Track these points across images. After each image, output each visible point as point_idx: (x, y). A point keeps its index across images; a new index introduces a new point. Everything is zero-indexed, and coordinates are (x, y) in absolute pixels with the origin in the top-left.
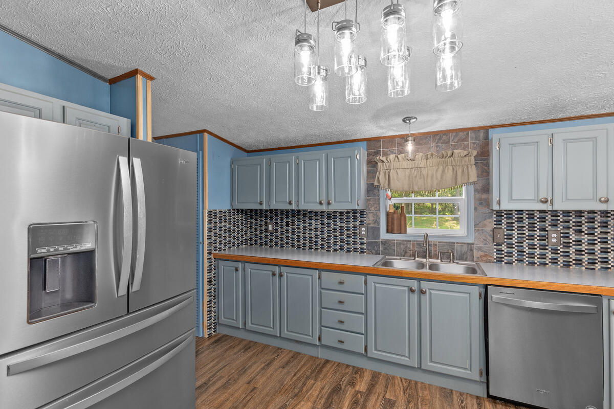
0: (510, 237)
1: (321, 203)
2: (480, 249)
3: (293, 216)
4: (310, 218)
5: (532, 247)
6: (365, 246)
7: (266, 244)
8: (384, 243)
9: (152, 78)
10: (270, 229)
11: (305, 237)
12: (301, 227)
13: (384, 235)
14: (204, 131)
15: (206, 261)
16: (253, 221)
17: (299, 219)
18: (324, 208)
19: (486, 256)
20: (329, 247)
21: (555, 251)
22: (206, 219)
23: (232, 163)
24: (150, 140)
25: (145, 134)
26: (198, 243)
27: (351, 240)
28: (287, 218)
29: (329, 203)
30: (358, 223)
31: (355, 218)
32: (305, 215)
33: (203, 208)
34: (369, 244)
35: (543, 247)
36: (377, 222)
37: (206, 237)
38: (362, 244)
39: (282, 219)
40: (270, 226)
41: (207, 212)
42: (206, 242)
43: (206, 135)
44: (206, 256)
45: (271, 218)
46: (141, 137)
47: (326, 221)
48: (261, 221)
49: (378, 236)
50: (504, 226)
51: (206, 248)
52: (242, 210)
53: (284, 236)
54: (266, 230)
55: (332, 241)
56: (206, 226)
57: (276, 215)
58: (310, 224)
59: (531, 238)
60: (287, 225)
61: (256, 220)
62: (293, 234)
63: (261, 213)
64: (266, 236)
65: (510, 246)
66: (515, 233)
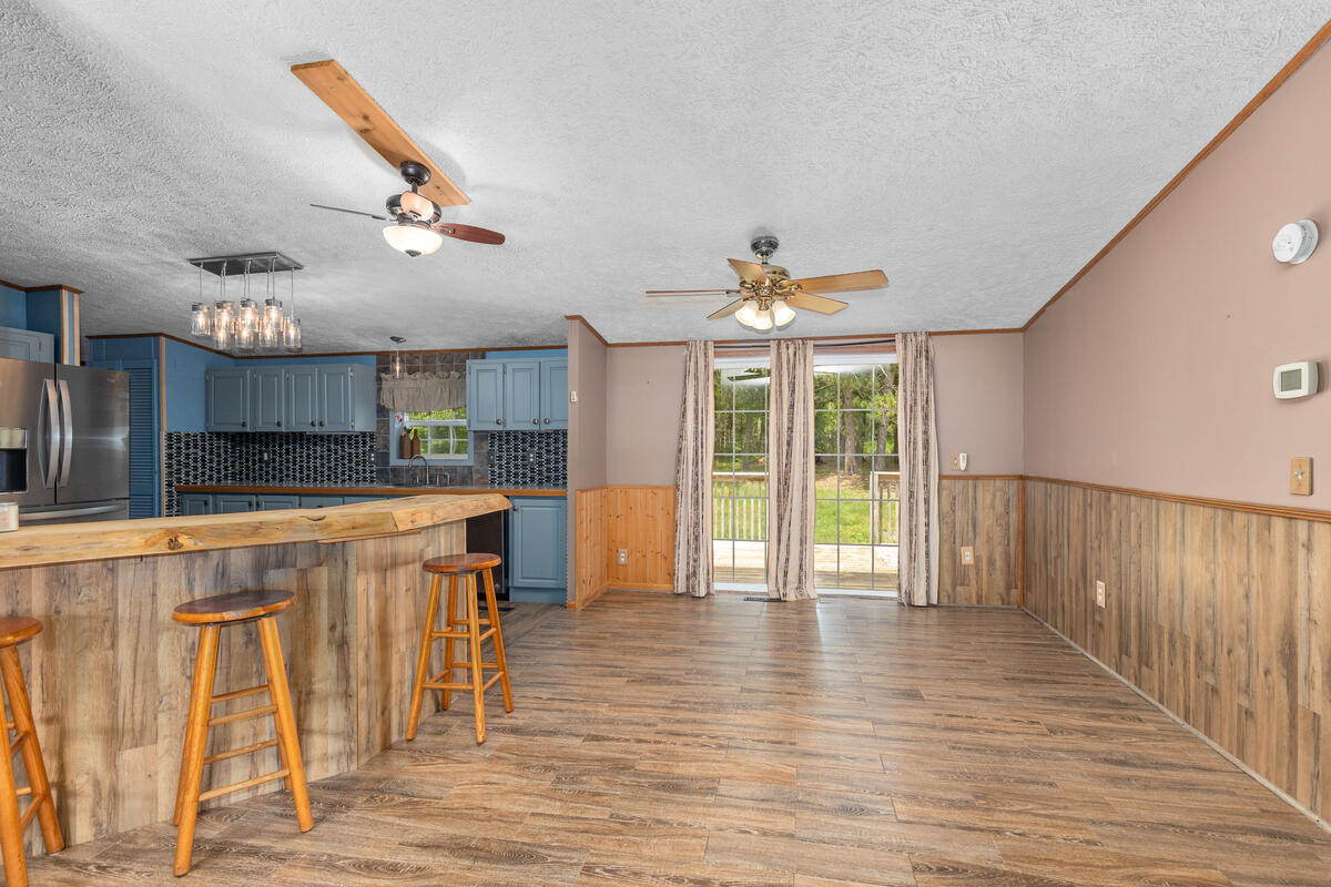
0: (500, 458)
1: (313, 424)
2: (478, 471)
3: (295, 442)
4: (315, 445)
5: (516, 467)
6: (374, 475)
7: (261, 479)
8: (394, 470)
9: (79, 292)
10: (266, 458)
11: (308, 467)
12: (305, 455)
13: (394, 461)
14: (161, 334)
15: (164, 494)
16: (244, 449)
17: (302, 445)
18: (317, 429)
19: (482, 478)
20: (337, 478)
21: (532, 470)
22: (164, 443)
23: (207, 373)
24: (77, 363)
25: (71, 356)
26: (153, 473)
27: (360, 468)
28: (287, 444)
29: (321, 424)
30: (367, 448)
31: (364, 443)
32: (308, 440)
33: (159, 430)
34: (377, 471)
35: (524, 467)
36: (386, 446)
37: (164, 466)
38: (372, 472)
39: (281, 446)
40: (266, 455)
41: (164, 434)
42: (164, 471)
43: (163, 339)
44: (164, 488)
45: (267, 445)
46: (66, 362)
47: (333, 447)
48: (254, 448)
49: (388, 463)
50: (496, 448)
51: (164, 478)
52: (226, 434)
53: (284, 467)
54: (261, 460)
55: (339, 470)
56: (164, 451)
57: (274, 441)
58: (315, 452)
59: (516, 458)
60: (287, 453)
61: (247, 447)
62: (295, 464)
63: (254, 438)
64: (261, 469)
65: (500, 467)
66: (505, 454)
